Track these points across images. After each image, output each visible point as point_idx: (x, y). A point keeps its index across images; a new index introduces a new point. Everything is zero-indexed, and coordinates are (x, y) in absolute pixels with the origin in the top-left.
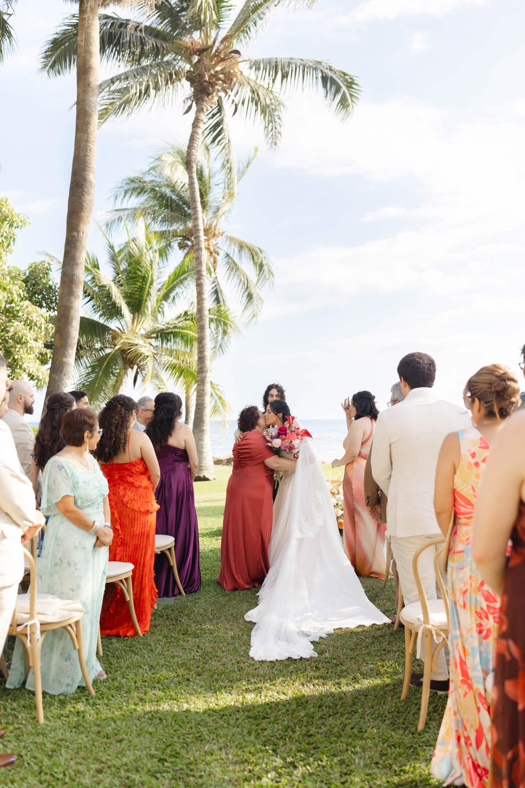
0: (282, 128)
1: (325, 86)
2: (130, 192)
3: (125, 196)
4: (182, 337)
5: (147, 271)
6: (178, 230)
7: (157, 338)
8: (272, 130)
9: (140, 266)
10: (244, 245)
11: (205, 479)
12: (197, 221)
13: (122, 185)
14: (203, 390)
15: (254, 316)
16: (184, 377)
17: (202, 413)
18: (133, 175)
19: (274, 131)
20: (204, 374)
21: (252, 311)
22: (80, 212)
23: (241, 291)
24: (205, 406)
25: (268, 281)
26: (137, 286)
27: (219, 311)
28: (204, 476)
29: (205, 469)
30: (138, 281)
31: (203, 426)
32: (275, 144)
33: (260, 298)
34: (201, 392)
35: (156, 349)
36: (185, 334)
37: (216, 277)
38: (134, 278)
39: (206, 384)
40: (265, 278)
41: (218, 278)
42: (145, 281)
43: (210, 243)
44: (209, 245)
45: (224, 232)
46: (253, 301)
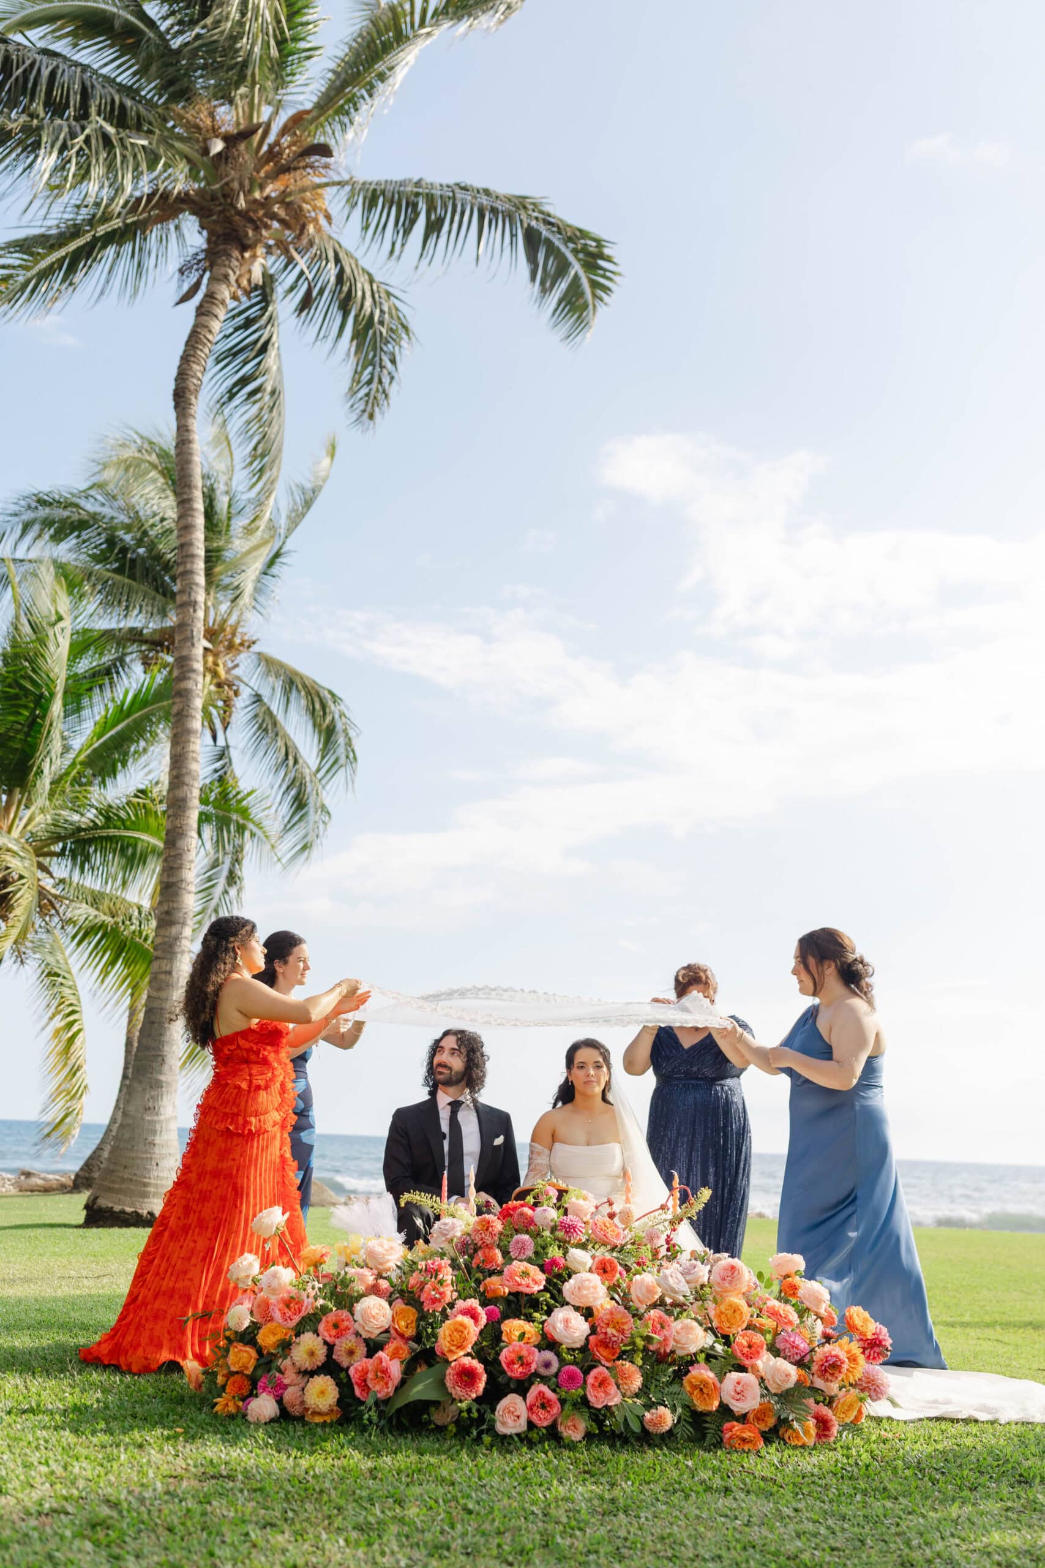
1: (532, 259)
2: (37, 528)
3: (21, 537)
4: (123, 850)
5: (48, 683)
6: (145, 631)
7: (62, 853)
9: (32, 669)
10: (298, 681)
12: (191, 533)
13: (17, 508)
14: (170, 973)
15: (304, 848)
16: (127, 964)
18: (45, 485)
19: (374, 385)
21: (302, 833)
23: (280, 786)
25: (343, 769)
26: (21, 719)
27: (225, 799)
30: (25, 707)
31: (160, 1073)
32: (371, 416)
33: (323, 807)
34: (163, 977)
35: (61, 887)
36: (132, 841)
37: (227, 747)
38: (16, 697)
39: (179, 956)
40: (336, 761)
41: (232, 750)
42: (42, 707)
43: (220, 662)
44: (216, 664)
45: (254, 643)
46: (306, 813)
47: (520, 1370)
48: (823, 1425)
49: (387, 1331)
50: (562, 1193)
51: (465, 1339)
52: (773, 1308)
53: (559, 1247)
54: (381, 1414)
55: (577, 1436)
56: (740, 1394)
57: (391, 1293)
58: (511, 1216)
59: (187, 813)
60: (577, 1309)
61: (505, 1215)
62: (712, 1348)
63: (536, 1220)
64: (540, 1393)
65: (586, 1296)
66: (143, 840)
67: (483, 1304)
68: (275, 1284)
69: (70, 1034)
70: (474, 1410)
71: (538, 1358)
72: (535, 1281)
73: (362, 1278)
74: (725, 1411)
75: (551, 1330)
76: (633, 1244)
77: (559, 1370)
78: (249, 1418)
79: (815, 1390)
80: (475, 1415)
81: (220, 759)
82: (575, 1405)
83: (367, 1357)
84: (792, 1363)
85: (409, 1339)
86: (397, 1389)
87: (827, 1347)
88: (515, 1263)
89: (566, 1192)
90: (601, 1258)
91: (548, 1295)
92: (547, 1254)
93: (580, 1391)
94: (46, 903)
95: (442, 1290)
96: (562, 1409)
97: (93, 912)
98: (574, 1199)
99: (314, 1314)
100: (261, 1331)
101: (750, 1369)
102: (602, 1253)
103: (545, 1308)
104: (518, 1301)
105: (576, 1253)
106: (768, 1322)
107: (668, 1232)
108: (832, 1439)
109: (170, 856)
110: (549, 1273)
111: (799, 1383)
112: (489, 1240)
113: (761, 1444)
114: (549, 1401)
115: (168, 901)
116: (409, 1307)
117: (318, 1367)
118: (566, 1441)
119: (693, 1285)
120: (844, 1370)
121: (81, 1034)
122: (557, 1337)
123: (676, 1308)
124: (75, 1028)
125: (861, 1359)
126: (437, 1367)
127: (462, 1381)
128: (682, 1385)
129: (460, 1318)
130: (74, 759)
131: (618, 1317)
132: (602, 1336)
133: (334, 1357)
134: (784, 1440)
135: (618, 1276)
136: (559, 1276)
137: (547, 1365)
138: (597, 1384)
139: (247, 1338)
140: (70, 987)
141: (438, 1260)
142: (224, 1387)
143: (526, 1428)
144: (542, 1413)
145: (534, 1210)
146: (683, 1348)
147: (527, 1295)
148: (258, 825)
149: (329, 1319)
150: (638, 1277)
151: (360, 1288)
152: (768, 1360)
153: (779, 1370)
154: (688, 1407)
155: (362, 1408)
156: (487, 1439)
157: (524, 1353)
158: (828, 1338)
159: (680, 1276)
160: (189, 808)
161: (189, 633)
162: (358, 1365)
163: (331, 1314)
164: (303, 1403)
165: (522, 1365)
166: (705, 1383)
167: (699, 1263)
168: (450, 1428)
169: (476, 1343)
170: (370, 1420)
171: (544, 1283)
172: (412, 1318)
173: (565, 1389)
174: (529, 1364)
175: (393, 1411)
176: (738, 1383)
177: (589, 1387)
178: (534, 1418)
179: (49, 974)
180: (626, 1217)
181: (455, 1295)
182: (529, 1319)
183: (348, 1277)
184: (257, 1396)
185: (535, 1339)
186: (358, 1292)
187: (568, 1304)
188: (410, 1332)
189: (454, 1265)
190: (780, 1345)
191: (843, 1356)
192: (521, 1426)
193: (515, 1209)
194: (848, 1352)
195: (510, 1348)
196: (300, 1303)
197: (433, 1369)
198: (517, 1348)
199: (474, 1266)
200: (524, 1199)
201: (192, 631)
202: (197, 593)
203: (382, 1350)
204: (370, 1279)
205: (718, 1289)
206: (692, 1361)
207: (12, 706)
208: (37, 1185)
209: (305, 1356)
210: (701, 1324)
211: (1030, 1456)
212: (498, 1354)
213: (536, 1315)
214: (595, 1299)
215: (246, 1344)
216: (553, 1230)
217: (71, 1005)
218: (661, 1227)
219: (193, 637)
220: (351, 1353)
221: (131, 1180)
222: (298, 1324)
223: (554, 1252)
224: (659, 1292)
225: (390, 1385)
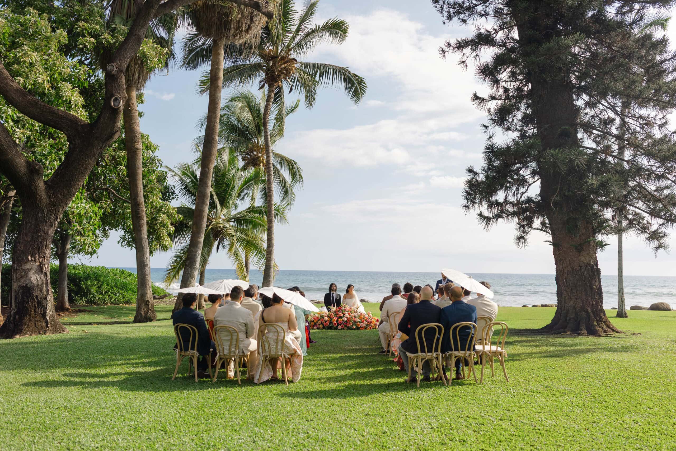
0: (316, 96)
5: (230, 181)
7: (234, 222)
8: (310, 96)
10: (284, 159)
15: (288, 204)
20: (271, 248)
21: (287, 200)
22: (210, 157)
23: (281, 189)
25: (299, 182)
32: (311, 105)
33: (293, 194)
40: (296, 180)
45: (274, 151)
48: (370, 328)
53: (344, 311)
54: (327, 328)
60: (346, 317)
67: (337, 317)
68: (315, 316)
70: (336, 327)
74: (360, 327)
75: (343, 319)
77: (344, 323)
83: (325, 323)
85: (329, 321)
86: (328, 325)
88: (340, 313)
90: (348, 313)
91: (343, 316)
93: (346, 325)
95: (332, 316)
104: (340, 317)
106: (365, 318)
111: (368, 324)
113: (364, 330)
114: (343, 326)
116: (329, 318)
118: (345, 329)
126: (332, 323)
127: (335, 324)
129: (334, 319)
131: (350, 318)
132: (348, 320)
133: (322, 323)
149: (321, 319)
150: (352, 314)
152: (365, 322)
154: (357, 326)
164: (319, 327)
165: (341, 323)
168: (334, 329)
176: (362, 324)
184: (315, 327)
186: (324, 317)
192: (340, 328)
199: (336, 314)
206: (358, 322)
209: (319, 323)
210: (358, 319)
212: (338, 322)
222: (318, 320)
224: (354, 316)
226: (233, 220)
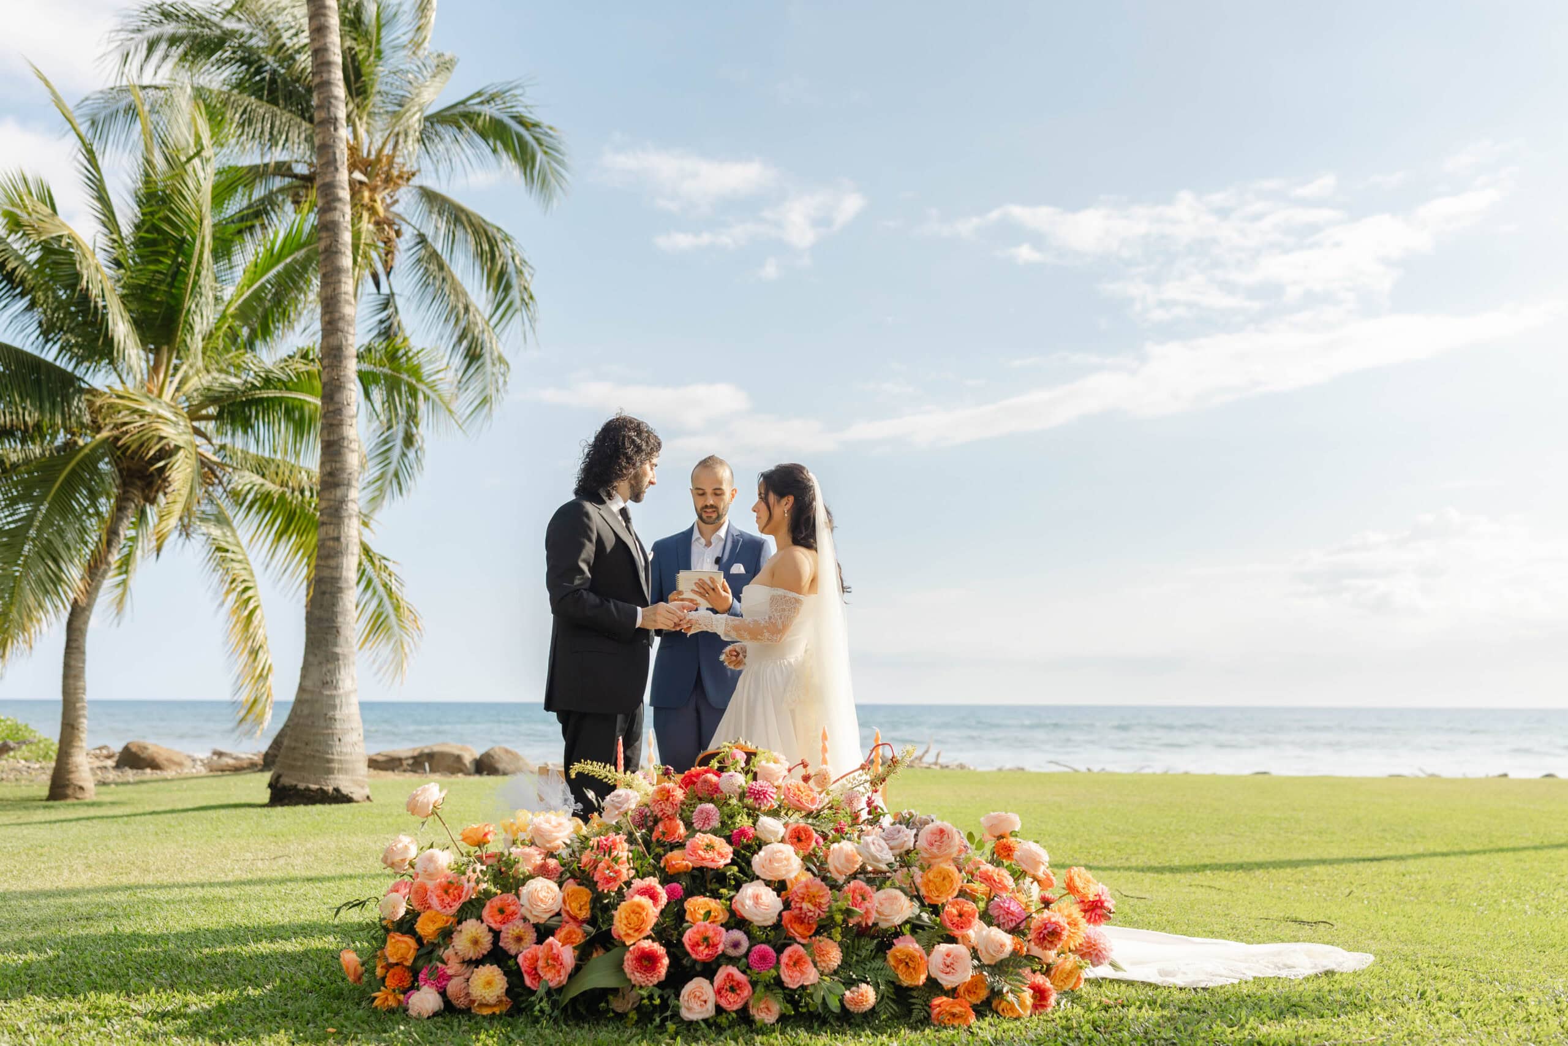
2: (163, 46)
3: (148, 56)
4: (288, 413)
7: (219, 418)
9: (172, 211)
10: (463, 217)
11: (339, 798)
12: (325, 36)
13: (138, 23)
14: (337, 539)
15: (484, 402)
17: (334, 604)
20: (339, 493)
21: (479, 387)
23: (451, 337)
24: (343, 585)
25: (518, 314)
26: (161, 267)
27: (393, 357)
28: (337, 790)
29: (340, 770)
30: (165, 254)
31: (335, 645)
33: (501, 359)
34: (331, 543)
35: (222, 453)
36: (296, 403)
37: (392, 294)
38: (153, 243)
39: (346, 521)
40: (510, 304)
41: (396, 297)
42: (184, 254)
43: (378, 197)
44: (373, 200)
45: (413, 175)
46: (483, 364)
47: (706, 952)
48: (1040, 995)
49: (558, 914)
50: (750, 755)
51: (643, 921)
52: (986, 873)
53: (749, 815)
54: (554, 1005)
55: (770, 1018)
56: (949, 967)
57: (562, 874)
58: (694, 783)
59: (344, 363)
60: (768, 883)
61: (688, 783)
62: (919, 917)
63: (721, 787)
64: (728, 975)
65: (778, 869)
66: (309, 403)
67: (662, 883)
68: (431, 868)
69: (246, 613)
70: (656, 996)
71: (725, 939)
72: (721, 854)
73: (527, 858)
74: (933, 986)
75: (739, 907)
76: (831, 808)
77: (749, 950)
78: (411, 1012)
79: (1030, 958)
80: (657, 1002)
81: (385, 309)
82: (767, 987)
83: (537, 943)
84: (1006, 931)
85: (584, 921)
86: (571, 976)
87: (1046, 914)
88: (698, 835)
89: (755, 754)
90: (794, 826)
91: (735, 868)
92: (734, 823)
93: (773, 972)
94: (208, 472)
95: (617, 867)
96: (754, 993)
97: (257, 479)
98: (763, 763)
99: (477, 899)
100: (420, 920)
101: (960, 939)
102: (796, 819)
103: (733, 883)
104: (703, 876)
105: (765, 821)
106: (979, 887)
107: (870, 794)
108: (1049, 1009)
109: (329, 412)
110: (737, 844)
111: (1015, 953)
112: (669, 811)
113: (973, 1020)
114: (738, 983)
115: (331, 461)
116: (582, 887)
117: (484, 956)
118: (759, 1025)
119: (897, 852)
120: (1064, 937)
121: (258, 611)
122: (747, 916)
123: (877, 879)
124: (251, 606)
125: (1083, 922)
126: (615, 951)
127: (641, 966)
128: (885, 959)
129: (637, 899)
130: (224, 311)
131: (813, 890)
132: (797, 912)
133: (501, 944)
134: (997, 1013)
135: (814, 844)
136: (747, 847)
137: (736, 945)
138: (791, 963)
139: (406, 927)
140: (240, 562)
141: (612, 835)
142: (383, 979)
143: (714, 1012)
144: (731, 997)
145: (719, 776)
146: (886, 920)
147: (712, 869)
148: (432, 387)
149: (494, 904)
150: (835, 846)
151: (525, 868)
152: (982, 930)
153: (993, 941)
154: (893, 983)
155: (533, 998)
156: (671, 1027)
157: (710, 934)
158: (1046, 903)
159: (883, 843)
160: (346, 358)
161: (331, 155)
162: (527, 952)
163: (495, 899)
164: (468, 994)
165: (707, 946)
166: (912, 957)
167: (904, 827)
168: (630, 1015)
169: (656, 925)
170: (542, 1011)
171: (731, 856)
172: (585, 899)
173: (756, 970)
174: (715, 946)
175: (567, 1001)
176: (948, 955)
177: (783, 967)
178: (723, 1003)
179: (218, 549)
180: (823, 779)
181: (633, 873)
182: (716, 895)
183: (512, 857)
184: (418, 989)
185: (723, 917)
186: (523, 873)
187: (758, 878)
188: (585, 914)
189: (631, 840)
190: (994, 912)
191: (1063, 922)
192: (709, 1011)
193: (698, 775)
194: (1069, 916)
195: (695, 928)
196: (460, 888)
197: (609, 954)
198: (702, 929)
199: (654, 839)
200: (707, 764)
201: (335, 153)
202: (337, 108)
203: (553, 935)
204: (538, 860)
205: (926, 855)
206: (897, 933)
207: (153, 253)
208: (228, 765)
209: (468, 944)
210: (906, 894)
211: (1266, 1020)
212: (681, 935)
213: (723, 891)
214: (788, 872)
215: (404, 934)
216: (742, 796)
217: (244, 581)
218: (861, 789)
219: (335, 160)
220: (519, 939)
221: (314, 757)
222: (459, 911)
223: (743, 821)
224: (860, 860)
225: (563, 972)
226: (212, 410)
